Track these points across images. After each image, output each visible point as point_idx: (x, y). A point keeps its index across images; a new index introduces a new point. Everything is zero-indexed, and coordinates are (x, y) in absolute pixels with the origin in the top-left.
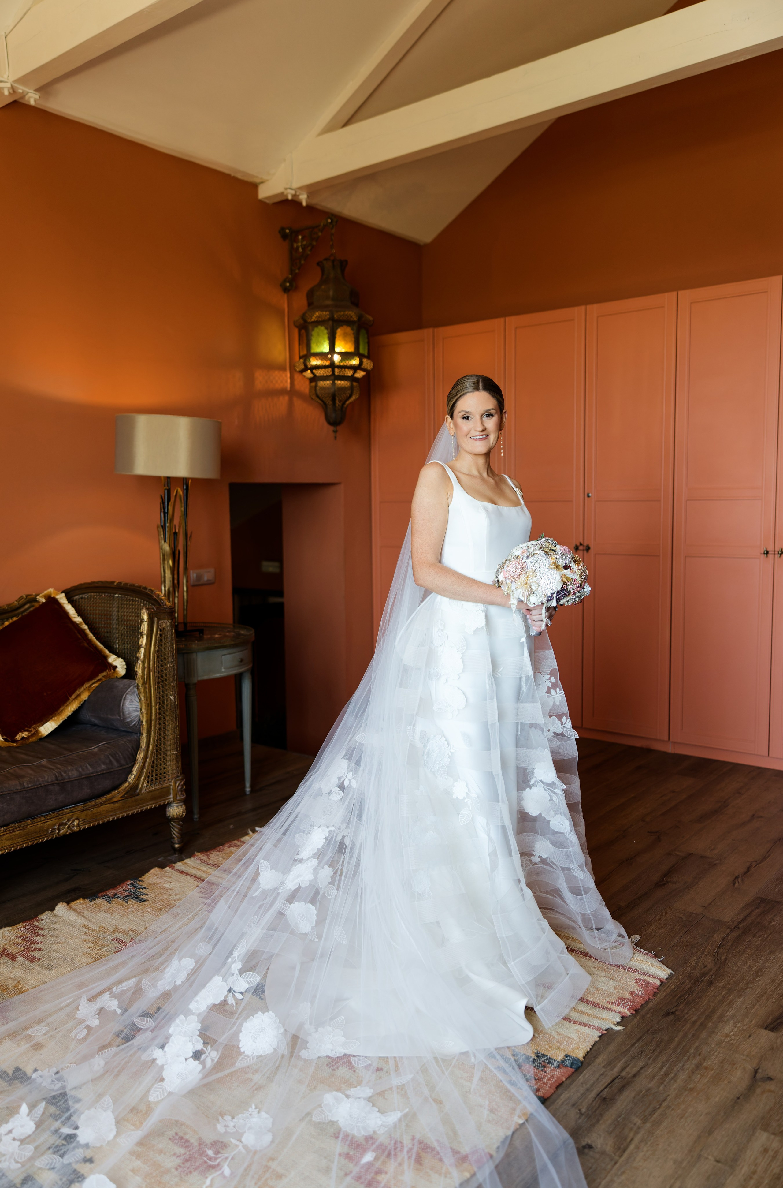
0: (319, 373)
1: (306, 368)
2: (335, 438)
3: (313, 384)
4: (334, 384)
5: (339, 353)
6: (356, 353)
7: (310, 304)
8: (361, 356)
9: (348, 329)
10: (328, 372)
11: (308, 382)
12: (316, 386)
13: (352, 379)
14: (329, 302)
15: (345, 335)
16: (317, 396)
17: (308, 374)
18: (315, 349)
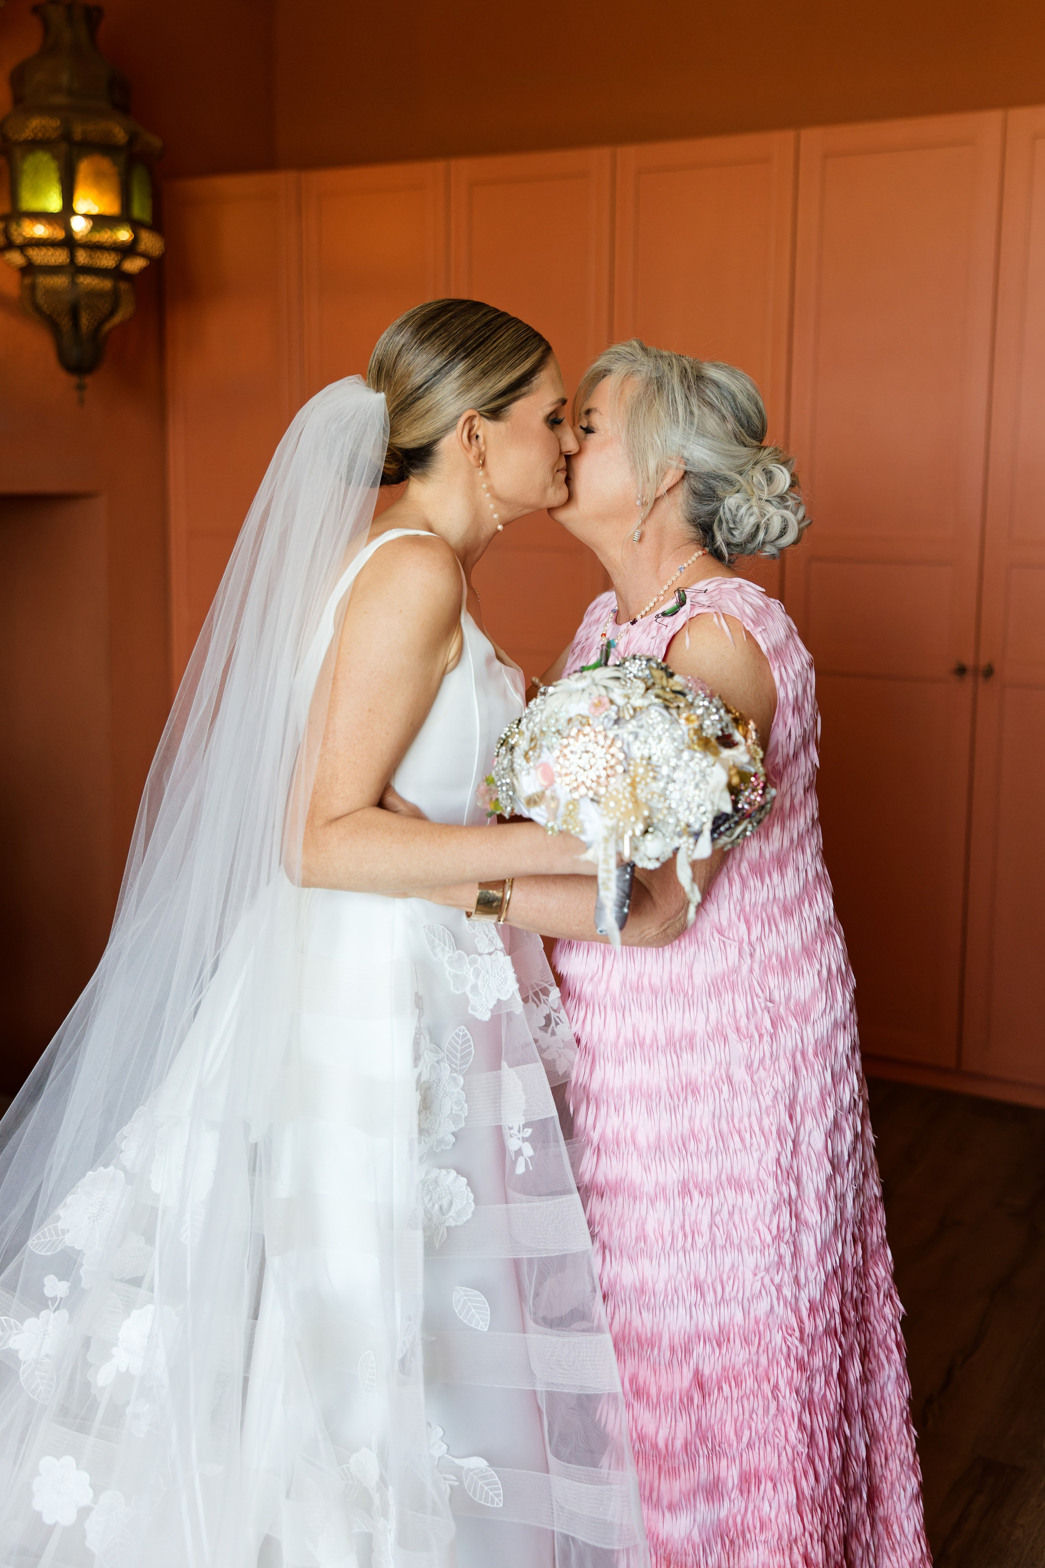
0: (40, 256)
1: (10, 245)
2: (81, 401)
3: (28, 281)
4: (73, 283)
5: (86, 216)
6: (125, 218)
7: (18, 100)
8: (136, 225)
9: (105, 164)
10: (59, 257)
11: (16, 277)
12: (33, 288)
13: (117, 274)
14: (60, 99)
15: (98, 177)
16: (37, 308)
17: (16, 258)
18: (30, 202)
